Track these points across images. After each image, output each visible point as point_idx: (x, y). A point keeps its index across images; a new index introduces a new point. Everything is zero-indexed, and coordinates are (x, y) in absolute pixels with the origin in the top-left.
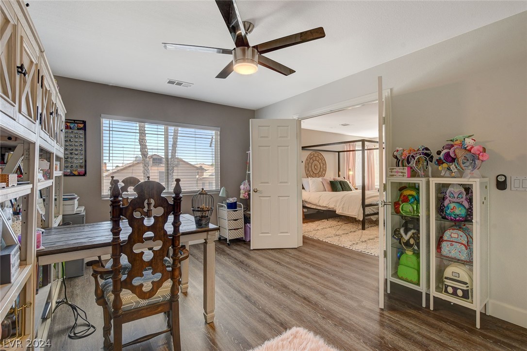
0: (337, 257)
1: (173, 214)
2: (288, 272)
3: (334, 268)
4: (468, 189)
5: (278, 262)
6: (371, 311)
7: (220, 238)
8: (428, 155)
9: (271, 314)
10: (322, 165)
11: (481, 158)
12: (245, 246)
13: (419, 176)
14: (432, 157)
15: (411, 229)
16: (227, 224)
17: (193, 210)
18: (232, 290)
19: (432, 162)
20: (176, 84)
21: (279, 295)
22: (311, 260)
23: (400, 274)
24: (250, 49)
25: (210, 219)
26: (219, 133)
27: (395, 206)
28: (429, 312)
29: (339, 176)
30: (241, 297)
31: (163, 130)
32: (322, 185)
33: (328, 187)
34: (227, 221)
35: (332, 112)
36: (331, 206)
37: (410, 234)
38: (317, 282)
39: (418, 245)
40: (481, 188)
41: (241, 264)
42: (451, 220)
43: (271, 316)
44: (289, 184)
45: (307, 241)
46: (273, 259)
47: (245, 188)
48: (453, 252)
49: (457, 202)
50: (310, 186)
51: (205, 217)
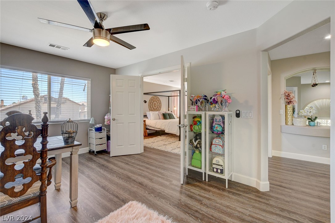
0: (162, 157)
1: (41, 136)
2: (132, 169)
3: (159, 164)
4: (223, 117)
5: (127, 163)
6: (176, 186)
7: (90, 151)
8: (206, 99)
9: (117, 196)
10: (159, 104)
11: (228, 101)
12: (107, 155)
13: (202, 110)
14: (208, 100)
15: (198, 139)
16: (95, 141)
17: (62, 133)
18: (93, 183)
19: (208, 103)
20: (56, 47)
21: (124, 183)
22: (147, 160)
23: (193, 164)
24: (104, 31)
25: (75, 138)
26: (90, 82)
27: (190, 127)
28: (206, 183)
29: (169, 110)
30: (99, 187)
31: (47, 79)
32: (158, 116)
33: (161, 117)
34: (94, 139)
35: (160, 73)
36: (163, 128)
37: (197, 142)
38: (149, 173)
39: (201, 147)
40: (228, 117)
41: (102, 166)
42: (216, 133)
43: (117, 197)
44: (135, 115)
45: (147, 149)
46: (124, 161)
47: (108, 118)
48: (216, 150)
49: (219, 124)
50: (151, 116)
51: (71, 137)
